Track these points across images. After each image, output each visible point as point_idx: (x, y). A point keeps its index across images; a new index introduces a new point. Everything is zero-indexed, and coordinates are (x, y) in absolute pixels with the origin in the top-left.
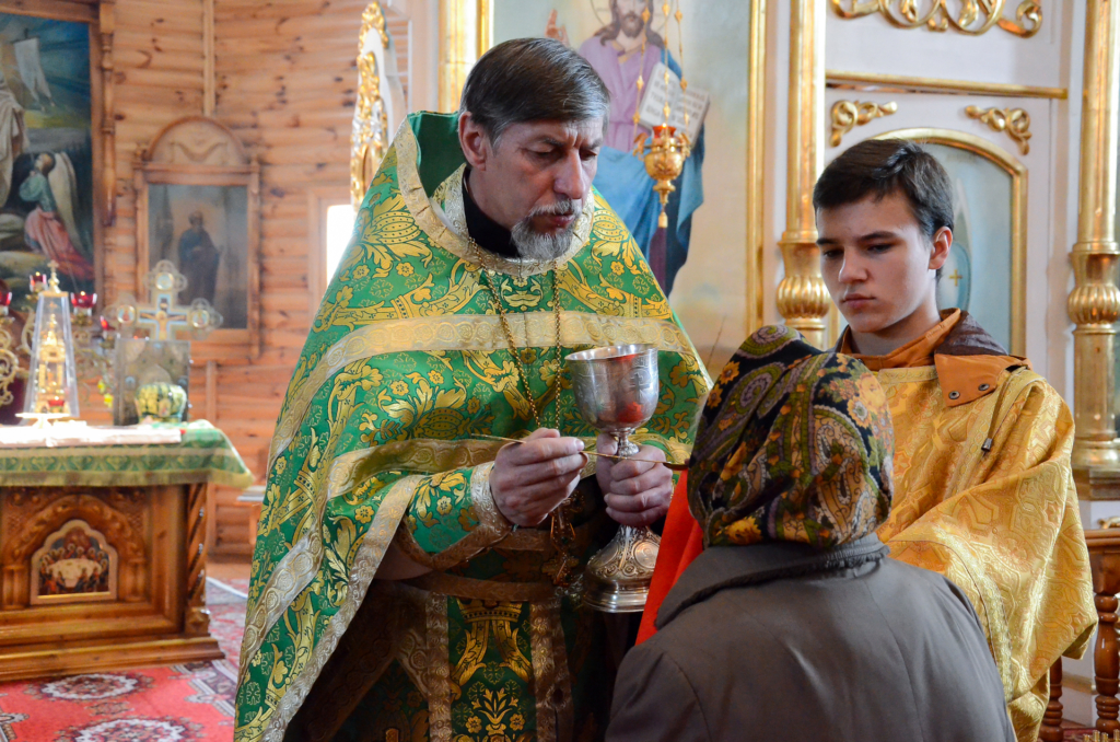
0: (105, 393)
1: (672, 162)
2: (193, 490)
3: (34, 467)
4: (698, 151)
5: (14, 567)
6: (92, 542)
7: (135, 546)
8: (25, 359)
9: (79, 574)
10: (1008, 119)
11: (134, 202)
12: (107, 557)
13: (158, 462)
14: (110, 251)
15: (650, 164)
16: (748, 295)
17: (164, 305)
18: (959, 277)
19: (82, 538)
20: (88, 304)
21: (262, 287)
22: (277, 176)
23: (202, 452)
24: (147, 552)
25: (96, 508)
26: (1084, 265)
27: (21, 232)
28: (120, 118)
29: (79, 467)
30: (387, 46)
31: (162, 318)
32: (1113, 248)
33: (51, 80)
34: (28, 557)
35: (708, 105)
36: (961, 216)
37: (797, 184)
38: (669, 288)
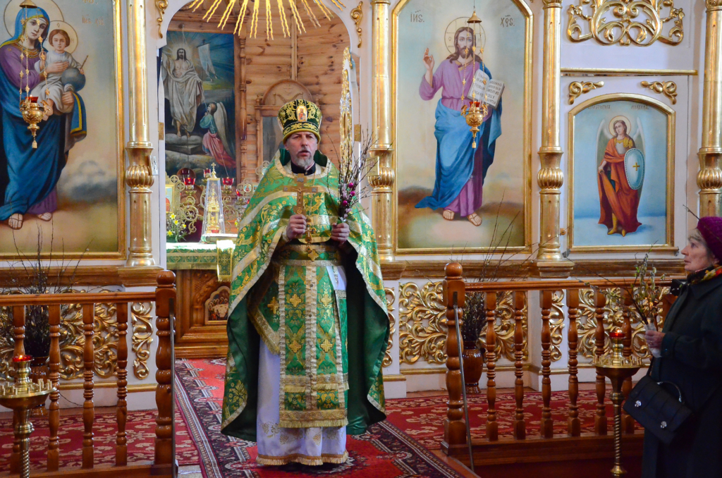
1: (477, 118)
3: (206, 261)
4: (497, 110)
5: (197, 307)
8: (202, 210)
10: (664, 87)
11: (256, 127)
14: (244, 153)
16: (524, 177)
18: (638, 166)
20: (230, 183)
22: (329, 110)
26: (704, 158)
27: (200, 145)
28: (249, 82)
30: (352, 68)
32: (719, 150)
33: (215, 64)
34: (203, 302)
35: (504, 87)
36: (639, 136)
37: (546, 125)
38: (484, 175)
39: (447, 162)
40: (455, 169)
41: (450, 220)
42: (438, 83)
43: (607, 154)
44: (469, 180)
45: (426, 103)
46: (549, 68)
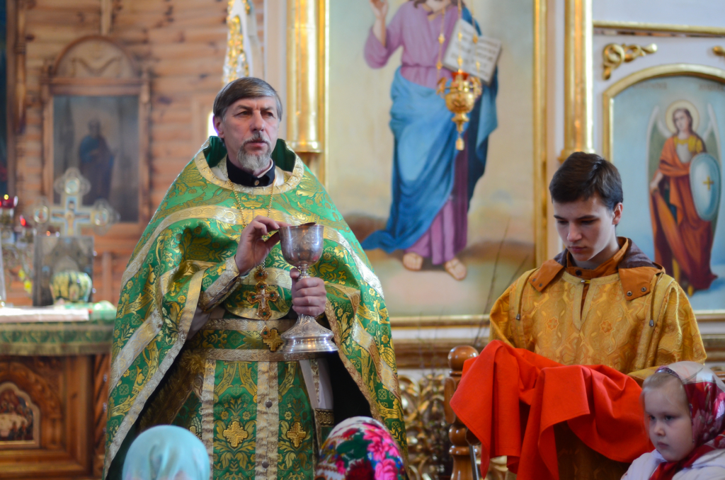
0: (25, 280)
1: (465, 100)
2: (98, 359)
4: (491, 87)
6: (20, 401)
7: (53, 404)
9: (10, 425)
11: (42, 113)
12: (31, 413)
13: (70, 336)
14: (21, 155)
15: (449, 102)
16: (535, 199)
17: (72, 206)
18: (711, 183)
19: (13, 397)
20: (10, 206)
21: (152, 185)
22: (165, 86)
23: (105, 328)
24: (62, 409)
25: (23, 373)
28: (30, 38)
29: (10, 340)
30: (249, 12)
31: (70, 217)
35: (501, 51)
36: (712, 135)
37: (571, 113)
38: (470, 194)
39: (411, 173)
40: (423, 185)
41: (416, 270)
42: (394, 41)
43: (663, 162)
44: (446, 204)
45: (376, 73)
46: (575, 20)
